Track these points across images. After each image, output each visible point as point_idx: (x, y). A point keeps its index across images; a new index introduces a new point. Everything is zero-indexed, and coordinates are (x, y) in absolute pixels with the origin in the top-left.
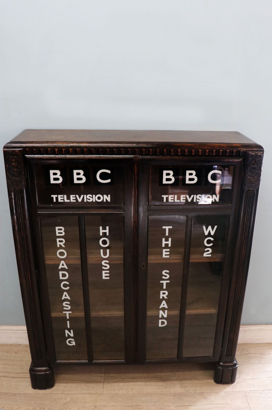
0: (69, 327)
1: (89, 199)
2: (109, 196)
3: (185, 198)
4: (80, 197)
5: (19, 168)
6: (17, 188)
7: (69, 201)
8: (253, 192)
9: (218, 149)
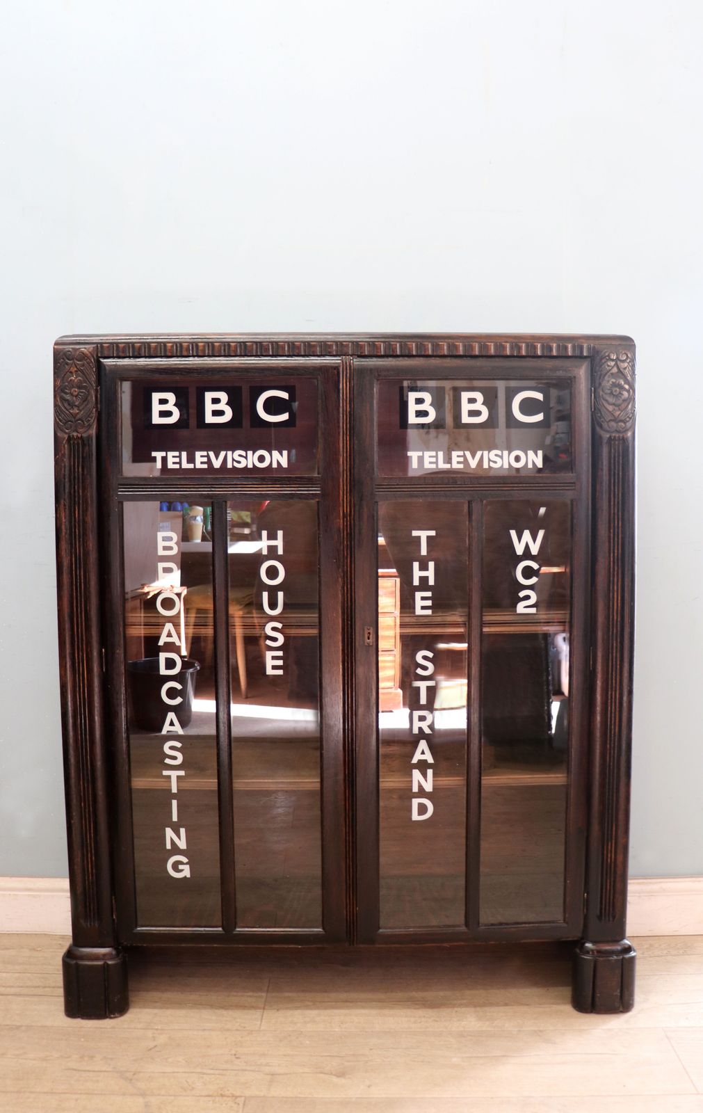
0: (175, 818)
1: (239, 462)
2: (285, 453)
3: (461, 459)
4: (217, 457)
5: (85, 388)
6: (75, 434)
7: (191, 466)
8: (621, 442)
9: (531, 341)
